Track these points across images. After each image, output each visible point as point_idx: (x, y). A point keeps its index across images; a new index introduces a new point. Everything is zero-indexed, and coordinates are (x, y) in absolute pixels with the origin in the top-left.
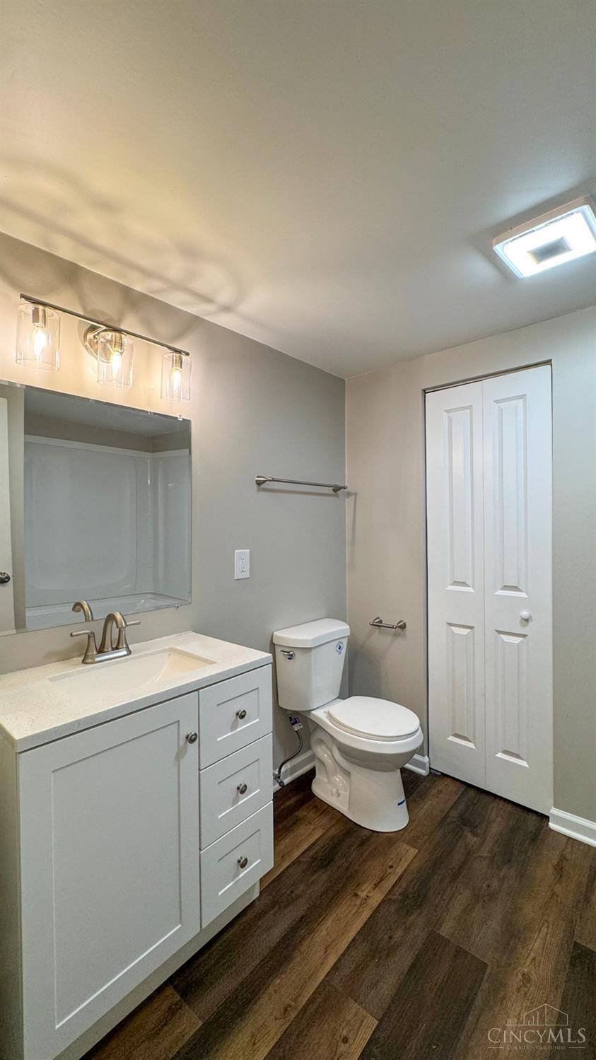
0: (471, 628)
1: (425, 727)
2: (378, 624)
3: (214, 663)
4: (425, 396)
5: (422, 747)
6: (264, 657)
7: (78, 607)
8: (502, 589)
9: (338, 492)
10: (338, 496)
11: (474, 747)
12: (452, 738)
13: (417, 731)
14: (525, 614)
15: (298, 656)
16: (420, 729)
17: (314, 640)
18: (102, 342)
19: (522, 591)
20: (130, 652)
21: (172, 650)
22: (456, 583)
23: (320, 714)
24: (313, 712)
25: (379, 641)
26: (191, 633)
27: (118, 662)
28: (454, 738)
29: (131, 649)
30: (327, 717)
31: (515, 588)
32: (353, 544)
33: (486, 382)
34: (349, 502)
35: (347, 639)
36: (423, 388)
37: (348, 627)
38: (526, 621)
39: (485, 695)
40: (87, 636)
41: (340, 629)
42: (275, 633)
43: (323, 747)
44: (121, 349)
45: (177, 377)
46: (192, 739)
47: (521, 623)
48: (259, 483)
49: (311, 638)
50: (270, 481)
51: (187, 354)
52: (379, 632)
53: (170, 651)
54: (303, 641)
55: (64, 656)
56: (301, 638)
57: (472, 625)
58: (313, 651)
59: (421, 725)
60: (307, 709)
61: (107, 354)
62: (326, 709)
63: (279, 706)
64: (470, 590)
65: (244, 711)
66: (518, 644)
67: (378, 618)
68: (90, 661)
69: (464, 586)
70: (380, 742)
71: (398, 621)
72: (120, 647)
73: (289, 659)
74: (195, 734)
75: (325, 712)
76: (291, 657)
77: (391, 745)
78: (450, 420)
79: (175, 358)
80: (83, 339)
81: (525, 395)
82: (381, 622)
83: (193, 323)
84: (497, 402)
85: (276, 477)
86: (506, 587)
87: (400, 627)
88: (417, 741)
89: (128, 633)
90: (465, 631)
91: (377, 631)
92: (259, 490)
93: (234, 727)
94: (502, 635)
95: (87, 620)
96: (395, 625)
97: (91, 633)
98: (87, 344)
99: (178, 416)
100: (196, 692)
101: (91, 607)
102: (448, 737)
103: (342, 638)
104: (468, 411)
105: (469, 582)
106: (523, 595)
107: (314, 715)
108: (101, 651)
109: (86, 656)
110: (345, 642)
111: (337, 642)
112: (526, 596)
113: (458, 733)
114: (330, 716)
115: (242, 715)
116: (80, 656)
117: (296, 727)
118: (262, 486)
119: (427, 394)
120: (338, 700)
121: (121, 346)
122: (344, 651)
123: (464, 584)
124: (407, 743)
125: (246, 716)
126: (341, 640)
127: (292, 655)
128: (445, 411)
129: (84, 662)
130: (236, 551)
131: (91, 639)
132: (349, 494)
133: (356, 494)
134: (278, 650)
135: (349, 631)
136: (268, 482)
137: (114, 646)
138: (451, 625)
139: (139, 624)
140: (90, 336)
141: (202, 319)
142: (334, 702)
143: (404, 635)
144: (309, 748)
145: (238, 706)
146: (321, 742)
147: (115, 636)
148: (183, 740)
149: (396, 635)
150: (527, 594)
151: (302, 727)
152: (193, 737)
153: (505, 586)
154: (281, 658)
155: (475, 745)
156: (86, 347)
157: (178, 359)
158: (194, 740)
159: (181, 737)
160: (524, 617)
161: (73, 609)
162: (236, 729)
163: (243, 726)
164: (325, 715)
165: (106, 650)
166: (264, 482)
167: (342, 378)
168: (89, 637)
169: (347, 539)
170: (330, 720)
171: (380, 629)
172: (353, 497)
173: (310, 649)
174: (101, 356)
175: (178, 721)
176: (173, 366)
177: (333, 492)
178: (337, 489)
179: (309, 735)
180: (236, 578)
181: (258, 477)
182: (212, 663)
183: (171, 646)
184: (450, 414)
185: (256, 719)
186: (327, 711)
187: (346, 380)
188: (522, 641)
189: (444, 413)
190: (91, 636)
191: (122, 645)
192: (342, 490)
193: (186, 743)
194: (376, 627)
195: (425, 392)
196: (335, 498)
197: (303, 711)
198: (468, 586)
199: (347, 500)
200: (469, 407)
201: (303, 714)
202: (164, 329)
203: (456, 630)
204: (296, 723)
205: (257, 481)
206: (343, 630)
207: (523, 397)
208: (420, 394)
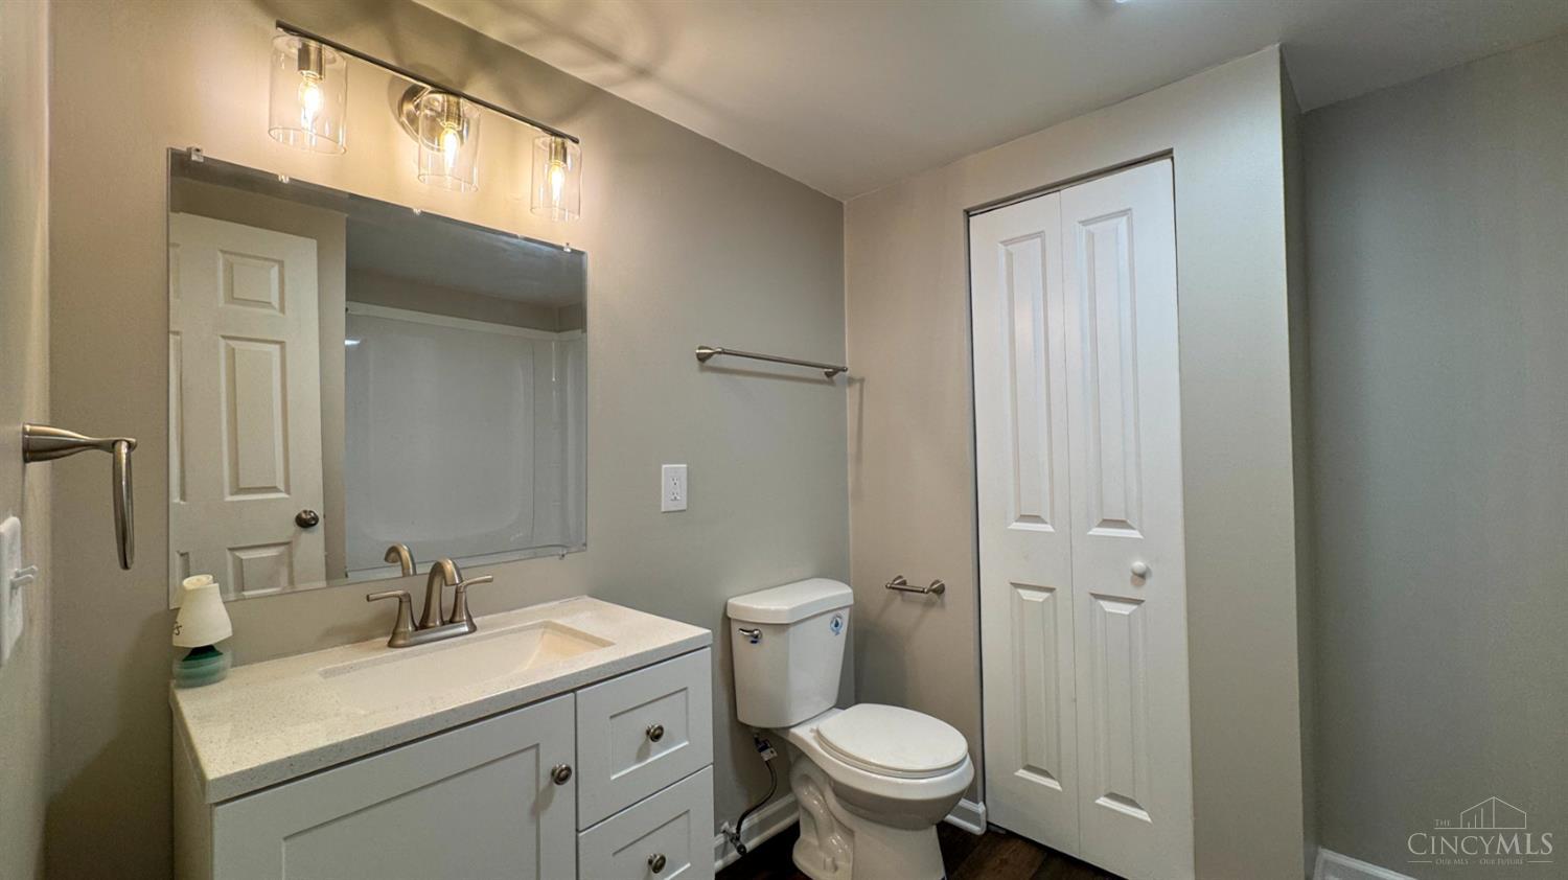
0: (1051, 590)
1: (977, 754)
2: (900, 587)
3: (611, 644)
4: (969, 221)
5: (972, 786)
6: (696, 634)
7: (393, 555)
8: (1099, 526)
9: (835, 377)
10: (832, 383)
11: (1059, 788)
12: (1022, 773)
13: (965, 758)
14: (1139, 565)
15: (768, 638)
16: (968, 757)
17: (793, 611)
18: (426, 116)
19: (1133, 528)
20: (473, 628)
21: (547, 626)
22: (1024, 518)
23: (804, 734)
24: (793, 730)
25: (902, 614)
26: (586, 597)
27: (454, 644)
28: (1025, 772)
29: (476, 624)
30: (815, 738)
31: (1121, 524)
32: (859, 458)
33: (1067, 192)
34: (851, 394)
35: (848, 610)
36: (966, 207)
37: (850, 590)
38: (1142, 576)
39: (1075, 700)
40: (398, 599)
41: (837, 593)
42: (730, 601)
43: (811, 789)
44: (459, 124)
45: (558, 176)
46: (560, 777)
47: (1133, 581)
48: (702, 358)
49: (787, 608)
50: (720, 353)
51: (576, 141)
52: (903, 600)
53: (546, 627)
54: (777, 612)
55: (359, 635)
56: (773, 608)
57: (1051, 586)
58: (792, 629)
59: (970, 750)
60: (787, 725)
61: (434, 132)
62: (814, 725)
63: (738, 721)
64: (1048, 528)
65: (661, 728)
66: (1129, 615)
67: (900, 577)
68: (401, 642)
69: (1037, 522)
70: (900, 781)
71: (933, 581)
72: (457, 619)
73: (753, 642)
74: (568, 769)
75: (812, 731)
76: (755, 640)
77: (923, 784)
78: (1010, 255)
79: (553, 145)
80: (397, 112)
81: (1130, 210)
82: (904, 583)
83: (589, 98)
84: (1084, 223)
85: (727, 348)
86: (1106, 523)
87: (934, 591)
88: (964, 776)
89: (471, 596)
90: (1040, 597)
91: (899, 598)
92: (703, 369)
93: (642, 755)
94: (1102, 602)
95: (405, 574)
96: (927, 586)
97: (404, 595)
98: (404, 119)
99: (564, 245)
100: (572, 694)
101: (414, 556)
102: (1017, 770)
103: (840, 609)
104: (1039, 240)
105: (1046, 516)
106: (1135, 534)
107: (795, 736)
108: (423, 625)
109: (395, 634)
110: (845, 614)
111: (831, 615)
112: (1141, 537)
113: (1033, 764)
114: (819, 736)
115: (656, 735)
116: (386, 635)
117: (767, 755)
118: (709, 362)
119: (971, 218)
120: (835, 710)
121: (459, 120)
122: (843, 630)
123: (1037, 519)
124: (948, 781)
125: (664, 735)
126: (840, 612)
127: (756, 637)
128: (1002, 242)
129: (391, 645)
130: (664, 466)
131: (404, 605)
132: (851, 381)
133: (862, 381)
134: (735, 627)
135: (852, 596)
136: (715, 356)
137: (447, 618)
138: (1017, 586)
139: (490, 581)
140: (409, 107)
141: (605, 92)
142: (829, 713)
143: (943, 605)
144: (789, 790)
145: (649, 719)
146: (807, 779)
147: (448, 602)
148: (545, 779)
149: (929, 605)
150: (1141, 532)
151: (775, 754)
152: (564, 773)
153: (1104, 520)
154: (740, 641)
155: (1061, 785)
156: (402, 125)
157: (559, 147)
158: (566, 778)
159: (541, 771)
160: (1139, 571)
161: (386, 559)
162: (646, 758)
163: (659, 753)
164: (813, 734)
165: (431, 624)
166: (710, 355)
167: (837, 198)
168: (401, 602)
169: (849, 451)
170: (821, 745)
171: (903, 595)
172: (858, 385)
173: (787, 625)
174: (423, 135)
175: (537, 746)
176: (550, 158)
177: (825, 378)
178: (832, 372)
179: (789, 768)
180: (663, 510)
181: (700, 348)
182: (604, 643)
183: (546, 620)
184: (1009, 247)
185: (683, 742)
186: (815, 728)
187: (845, 203)
188: (1134, 611)
189: (1000, 245)
190: (404, 600)
191: (461, 616)
192: (841, 373)
193: (550, 785)
194: (896, 591)
195: (968, 214)
196: (830, 387)
197: (777, 729)
198: (1044, 522)
199: (848, 390)
200: (1040, 234)
201: (775, 731)
202: (538, 103)
203: (1026, 594)
204: (765, 748)
205: (698, 355)
206: (842, 595)
207: (1125, 212)
208: (961, 217)
